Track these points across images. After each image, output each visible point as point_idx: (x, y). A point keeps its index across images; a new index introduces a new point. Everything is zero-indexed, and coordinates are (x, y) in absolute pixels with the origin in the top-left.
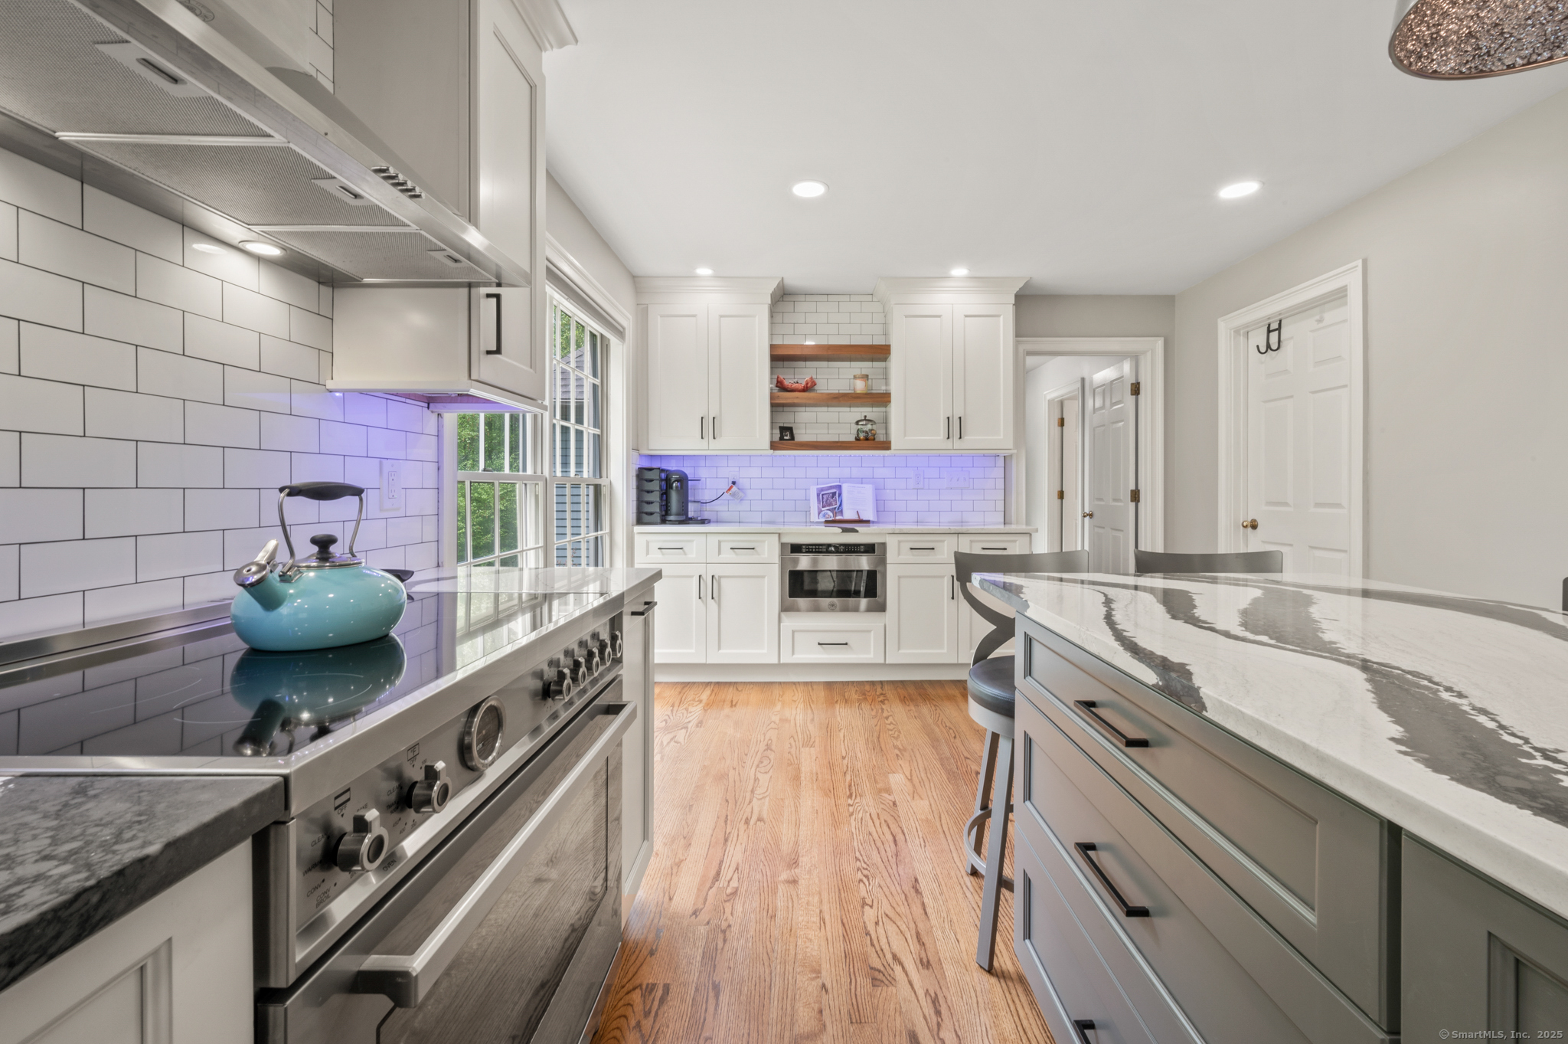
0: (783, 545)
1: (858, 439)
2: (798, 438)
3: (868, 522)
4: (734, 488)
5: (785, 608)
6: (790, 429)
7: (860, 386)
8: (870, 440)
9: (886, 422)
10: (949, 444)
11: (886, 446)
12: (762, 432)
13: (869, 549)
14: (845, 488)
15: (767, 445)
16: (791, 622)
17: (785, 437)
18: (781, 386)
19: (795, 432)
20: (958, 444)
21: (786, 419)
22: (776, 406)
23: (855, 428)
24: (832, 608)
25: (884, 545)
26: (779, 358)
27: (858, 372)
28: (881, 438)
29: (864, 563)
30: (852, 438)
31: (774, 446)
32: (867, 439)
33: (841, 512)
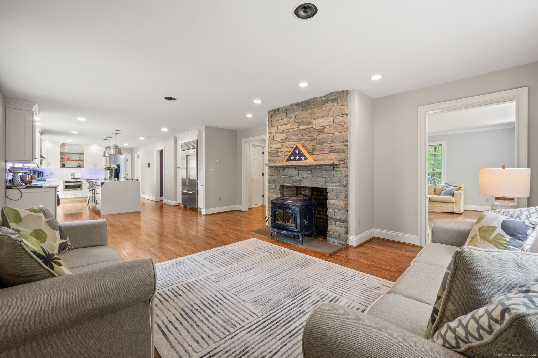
0: (63, 182)
1: (78, 166)
2: (65, 166)
3: (80, 178)
4: (52, 174)
5: (64, 191)
6: (64, 165)
7: (78, 159)
8: (80, 167)
9: (83, 164)
10: (94, 167)
11: (83, 167)
12: (59, 164)
13: (80, 182)
14: (75, 174)
15: (60, 167)
16: (65, 192)
17: (63, 166)
18: (62, 158)
19: (65, 165)
20: (96, 167)
21: (63, 163)
22: (61, 161)
23: (77, 165)
24: (73, 190)
25: (82, 181)
26: (62, 154)
27: (78, 157)
28: (82, 166)
29: (79, 183)
30: (77, 166)
31: (61, 167)
32: (79, 166)
33: (75, 177)
